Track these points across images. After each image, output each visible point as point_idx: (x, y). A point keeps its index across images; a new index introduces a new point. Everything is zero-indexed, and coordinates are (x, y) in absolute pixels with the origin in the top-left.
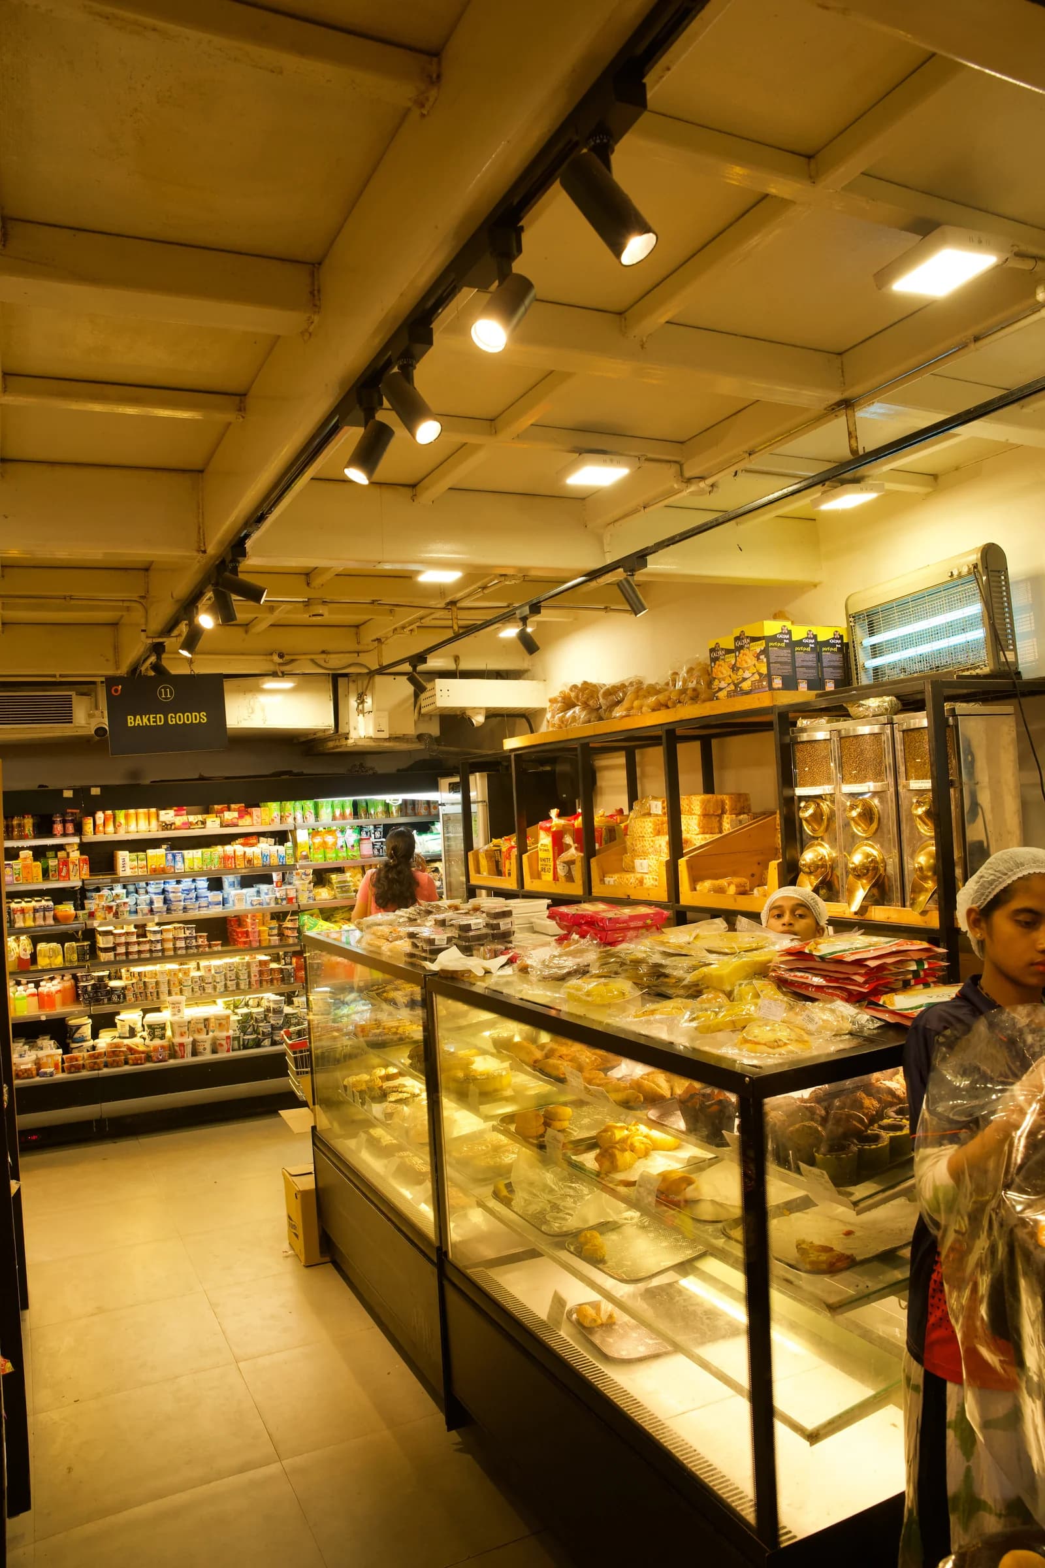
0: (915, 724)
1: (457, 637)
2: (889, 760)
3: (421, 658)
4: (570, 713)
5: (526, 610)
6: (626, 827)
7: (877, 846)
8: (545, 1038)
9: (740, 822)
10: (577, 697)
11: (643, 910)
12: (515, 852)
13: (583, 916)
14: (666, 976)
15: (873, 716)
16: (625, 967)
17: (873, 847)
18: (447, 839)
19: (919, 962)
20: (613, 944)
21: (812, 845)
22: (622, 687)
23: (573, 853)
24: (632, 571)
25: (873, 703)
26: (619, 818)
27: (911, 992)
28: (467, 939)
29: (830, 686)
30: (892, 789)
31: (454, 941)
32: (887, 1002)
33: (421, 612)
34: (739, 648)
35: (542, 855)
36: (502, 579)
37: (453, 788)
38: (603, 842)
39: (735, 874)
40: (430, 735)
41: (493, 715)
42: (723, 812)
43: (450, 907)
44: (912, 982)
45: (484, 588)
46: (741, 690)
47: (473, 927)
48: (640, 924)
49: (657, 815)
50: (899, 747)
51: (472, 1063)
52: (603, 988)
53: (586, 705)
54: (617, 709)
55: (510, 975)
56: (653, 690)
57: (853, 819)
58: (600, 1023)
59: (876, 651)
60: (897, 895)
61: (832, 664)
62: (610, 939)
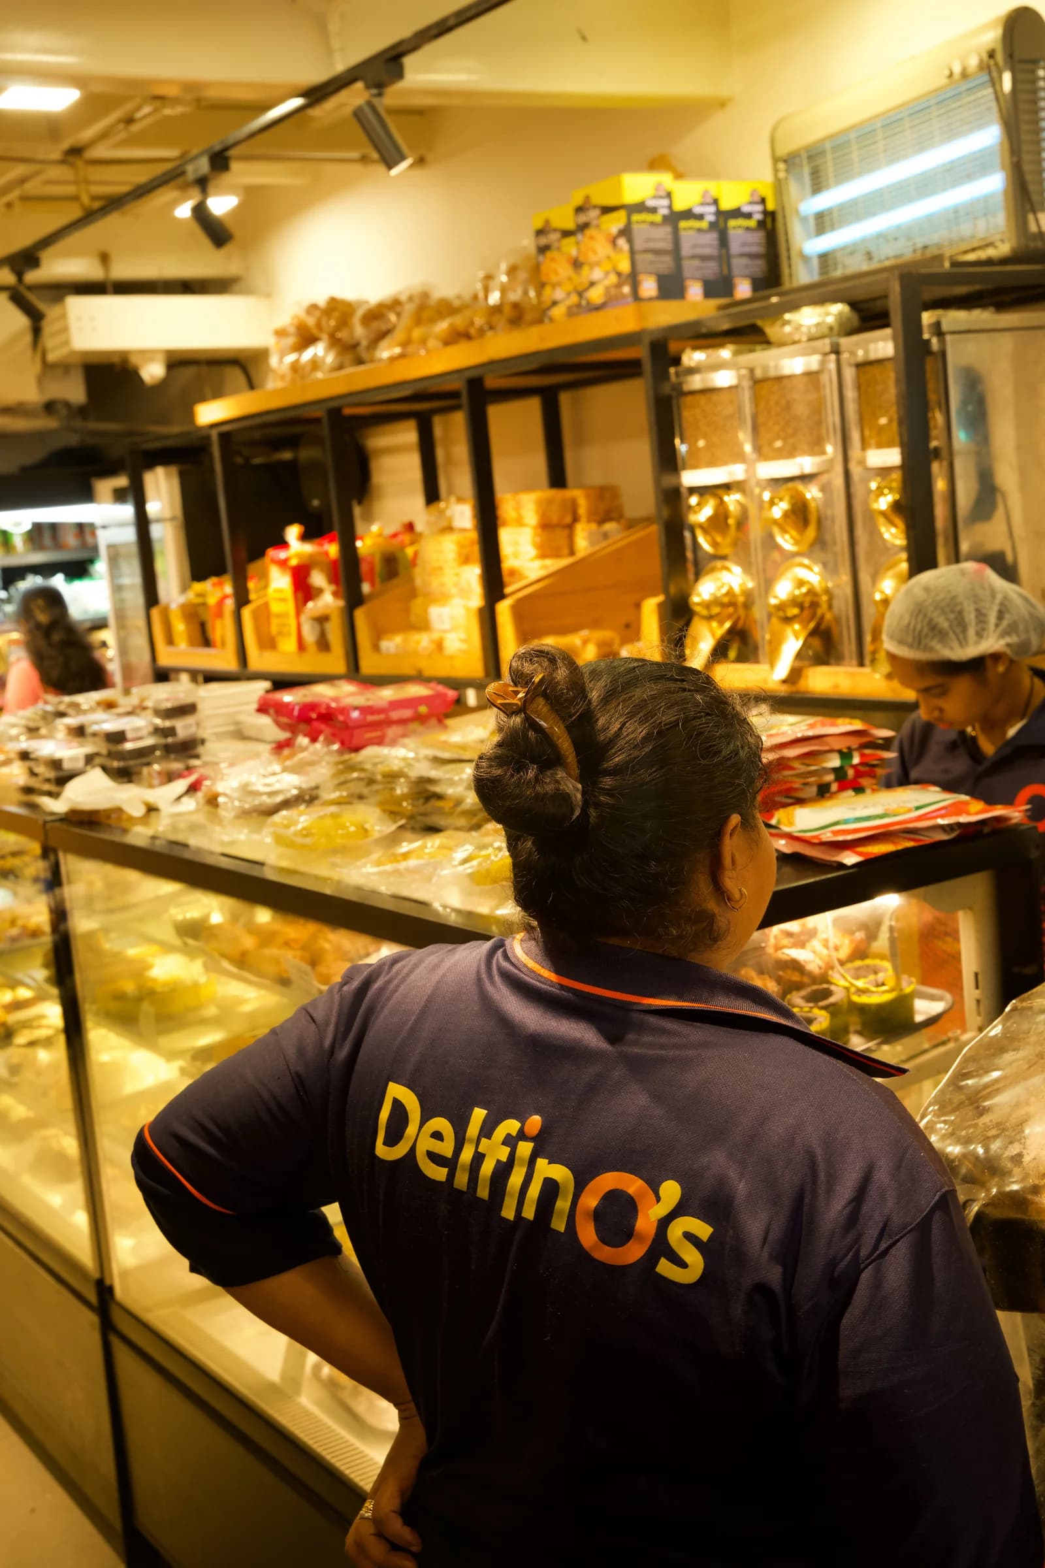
0: (876, 350)
1: (89, 217)
2: (833, 418)
3: (27, 259)
4: (308, 355)
5: (204, 165)
6: (416, 554)
7: (817, 569)
8: (263, 916)
9: (605, 536)
10: (319, 325)
11: (416, 690)
12: (230, 604)
13: (312, 707)
14: (439, 797)
15: (810, 339)
16: (375, 787)
17: (809, 568)
18: (117, 589)
19: (845, 755)
20: (357, 749)
21: (713, 570)
22: (395, 304)
23: (328, 600)
24: (379, 86)
25: (809, 318)
26: (407, 538)
27: (827, 803)
28: (122, 756)
29: (743, 289)
30: (839, 468)
31: (98, 760)
32: (784, 820)
33: (19, 170)
34: (583, 227)
35: (275, 607)
36: (158, 103)
37: (120, 496)
38: (377, 580)
39: (595, 624)
40: (67, 404)
41: (177, 362)
42: (576, 519)
43: (99, 704)
44: (834, 787)
45: (129, 121)
46: (588, 303)
47: (129, 735)
48: (407, 713)
49: (463, 530)
50: (850, 393)
51: (149, 967)
52: (329, 822)
53: (335, 342)
54: (384, 344)
55: (191, 813)
56: (446, 309)
57: (775, 522)
58: (325, 880)
59: (822, 222)
60: (848, 646)
61: (748, 250)
62: (356, 742)
